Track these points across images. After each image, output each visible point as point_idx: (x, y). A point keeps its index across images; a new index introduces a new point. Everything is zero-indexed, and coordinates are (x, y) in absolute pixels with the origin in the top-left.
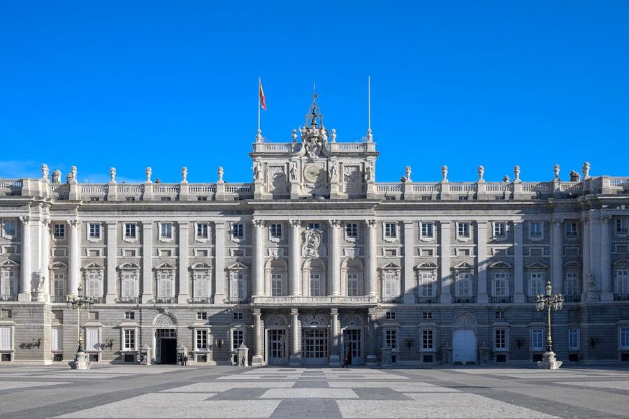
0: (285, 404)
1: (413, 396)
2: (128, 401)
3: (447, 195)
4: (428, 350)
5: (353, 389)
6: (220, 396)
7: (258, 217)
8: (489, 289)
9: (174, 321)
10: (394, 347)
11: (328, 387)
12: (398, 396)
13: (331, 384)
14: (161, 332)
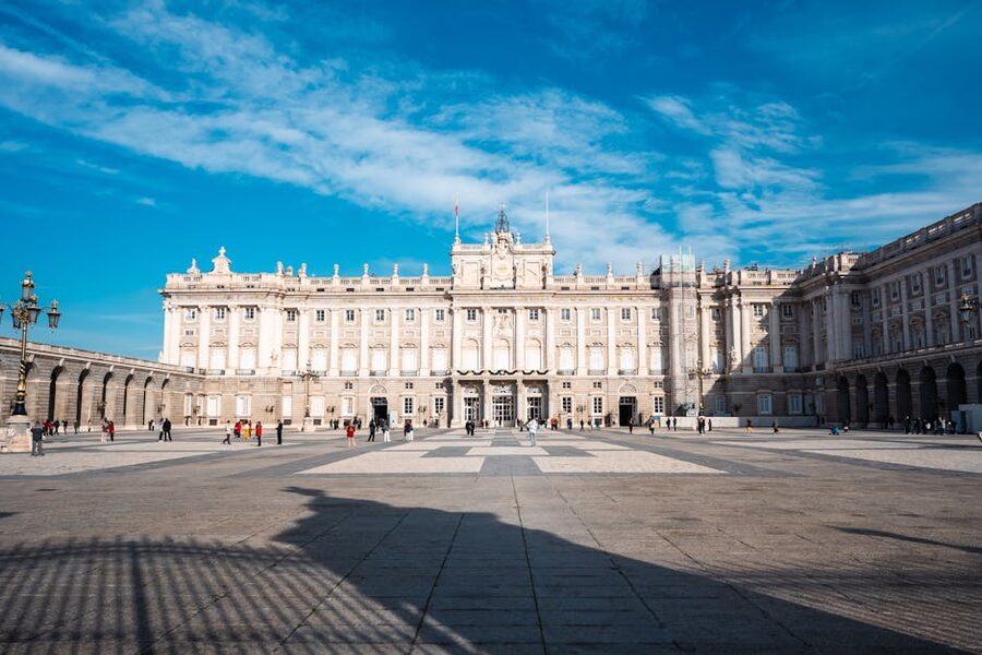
0: (489, 460)
1: (595, 453)
2: (355, 458)
3: (612, 286)
4: (598, 414)
5: (543, 447)
6: (432, 454)
7: (457, 304)
8: (648, 363)
9: (385, 391)
10: (569, 411)
11: (519, 445)
12: (583, 453)
13: (523, 443)
14: (374, 400)
